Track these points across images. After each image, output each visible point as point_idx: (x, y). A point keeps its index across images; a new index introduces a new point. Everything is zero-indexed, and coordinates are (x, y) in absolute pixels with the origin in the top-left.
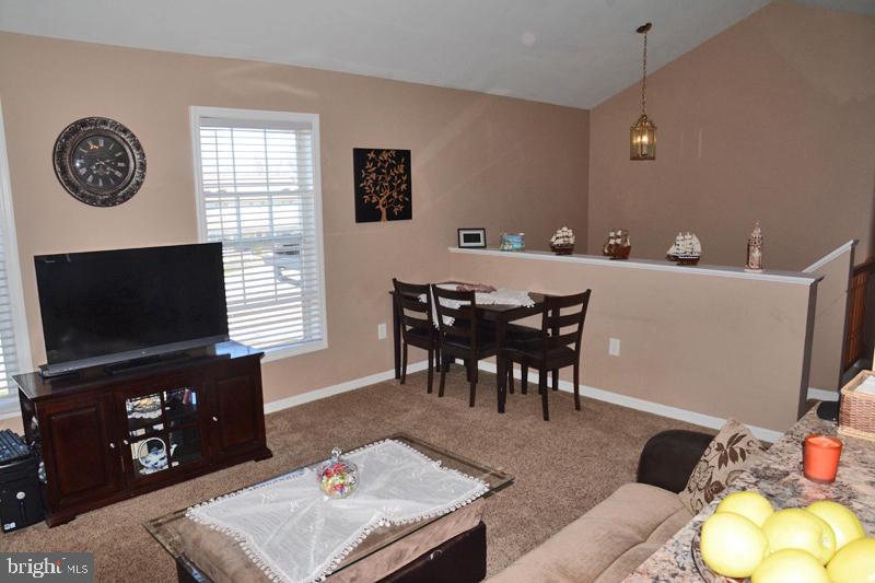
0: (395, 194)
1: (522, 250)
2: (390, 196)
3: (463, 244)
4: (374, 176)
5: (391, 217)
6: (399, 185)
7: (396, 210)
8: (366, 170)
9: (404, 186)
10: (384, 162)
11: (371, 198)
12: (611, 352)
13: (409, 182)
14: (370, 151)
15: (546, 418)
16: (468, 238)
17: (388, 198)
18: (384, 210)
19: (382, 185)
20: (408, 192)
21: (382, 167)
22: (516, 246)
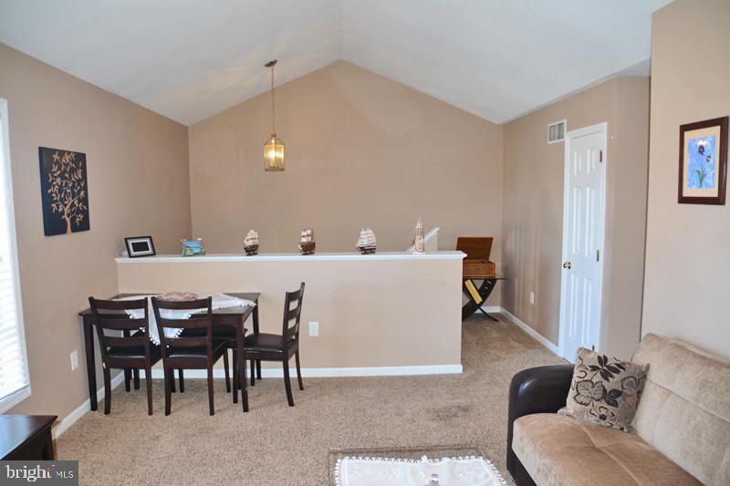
0: (76, 202)
1: (203, 254)
2: (73, 205)
3: (133, 253)
4: (59, 180)
5: (75, 229)
6: (79, 192)
7: (78, 219)
8: (52, 173)
9: (82, 193)
10: (66, 165)
11: (58, 206)
12: (311, 334)
13: (85, 188)
14: (54, 151)
15: (291, 404)
16: (138, 247)
17: (71, 207)
18: (68, 220)
19: (66, 192)
20: (85, 201)
21: (65, 171)
22: (197, 251)
